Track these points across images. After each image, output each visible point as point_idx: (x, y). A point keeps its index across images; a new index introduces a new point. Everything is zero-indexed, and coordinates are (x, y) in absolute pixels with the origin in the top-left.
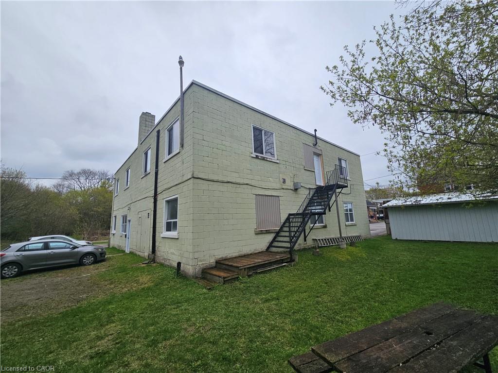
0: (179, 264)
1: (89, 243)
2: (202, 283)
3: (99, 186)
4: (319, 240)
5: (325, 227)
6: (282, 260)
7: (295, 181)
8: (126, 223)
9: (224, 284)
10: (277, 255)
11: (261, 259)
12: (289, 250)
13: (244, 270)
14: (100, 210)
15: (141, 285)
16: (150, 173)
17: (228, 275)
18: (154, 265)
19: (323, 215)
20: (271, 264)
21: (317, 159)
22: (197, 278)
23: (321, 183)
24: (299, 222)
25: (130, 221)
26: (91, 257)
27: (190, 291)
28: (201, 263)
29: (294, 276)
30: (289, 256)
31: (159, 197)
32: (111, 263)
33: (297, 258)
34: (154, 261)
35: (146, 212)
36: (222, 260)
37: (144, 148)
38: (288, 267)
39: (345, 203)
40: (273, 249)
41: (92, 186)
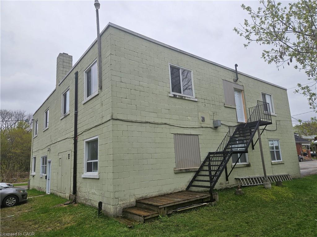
0: (100, 204)
1: (9, 185)
2: (123, 222)
3: (16, 127)
4: (242, 179)
5: (248, 166)
6: (202, 199)
7: (215, 119)
8: (46, 164)
9: (144, 222)
10: (197, 195)
11: (180, 198)
12: (209, 189)
13: (163, 209)
14: (18, 151)
15: (64, 225)
16: (69, 114)
17: (148, 214)
18: (76, 205)
19: (246, 154)
20: (190, 203)
21: (238, 96)
22: (118, 217)
23: (243, 120)
24: (219, 161)
25: (50, 162)
26: (13, 198)
27: (111, 230)
28: (122, 203)
29: (214, 215)
30: (209, 196)
31: (79, 139)
32: (33, 204)
33: (217, 197)
34: (75, 201)
35: (66, 153)
36: (143, 200)
37: (63, 90)
38: (208, 206)
39: (270, 140)
40: (193, 189)
41: (9, 127)
